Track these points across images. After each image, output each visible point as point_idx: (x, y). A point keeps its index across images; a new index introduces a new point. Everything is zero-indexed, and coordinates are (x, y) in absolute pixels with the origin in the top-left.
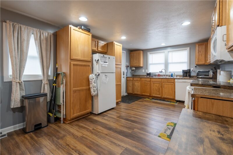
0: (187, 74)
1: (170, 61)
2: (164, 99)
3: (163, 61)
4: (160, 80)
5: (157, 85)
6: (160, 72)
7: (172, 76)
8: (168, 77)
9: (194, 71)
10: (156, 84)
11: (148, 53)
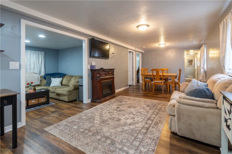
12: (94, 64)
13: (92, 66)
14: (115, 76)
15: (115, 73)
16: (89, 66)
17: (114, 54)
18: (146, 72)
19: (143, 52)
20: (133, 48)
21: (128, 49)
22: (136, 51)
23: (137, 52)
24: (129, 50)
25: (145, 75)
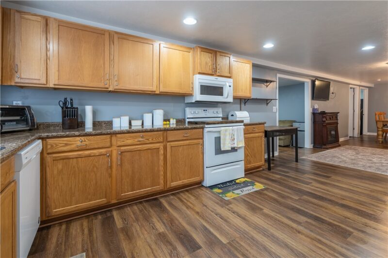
12: (316, 107)
13: (314, 109)
14: (339, 122)
15: (338, 118)
16: (312, 109)
17: (334, 94)
18: (382, 118)
19: (372, 85)
20: (358, 83)
21: (349, 84)
22: (360, 86)
23: (361, 88)
24: (351, 86)
25: (383, 121)
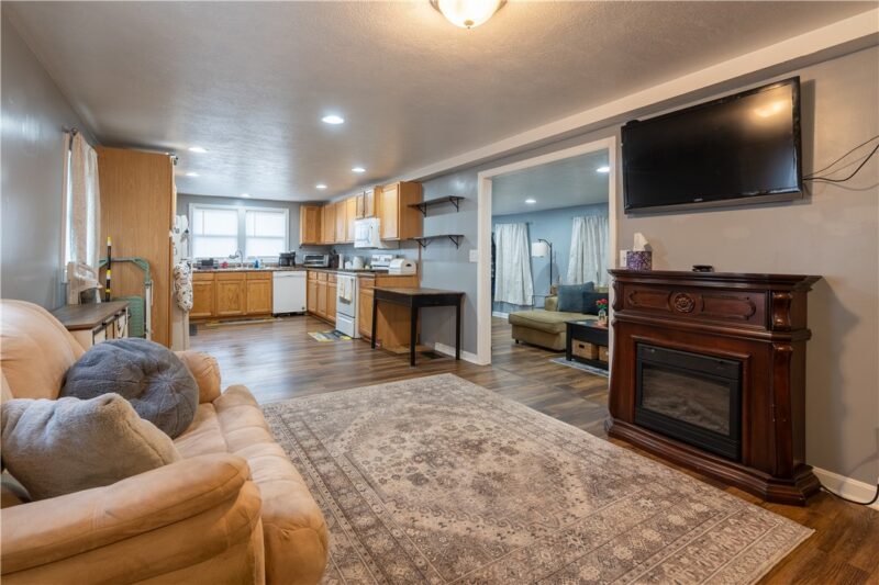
0: (288, 261)
1: (249, 232)
2: (249, 317)
3: (234, 232)
4: (238, 276)
5: (233, 287)
6: (231, 257)
7: (257, 266)
8: (247, 269)
9: (301, 257)
10: (229, 286)
11: (191, 205)
12: (638, 243)
16: (625, 255)
